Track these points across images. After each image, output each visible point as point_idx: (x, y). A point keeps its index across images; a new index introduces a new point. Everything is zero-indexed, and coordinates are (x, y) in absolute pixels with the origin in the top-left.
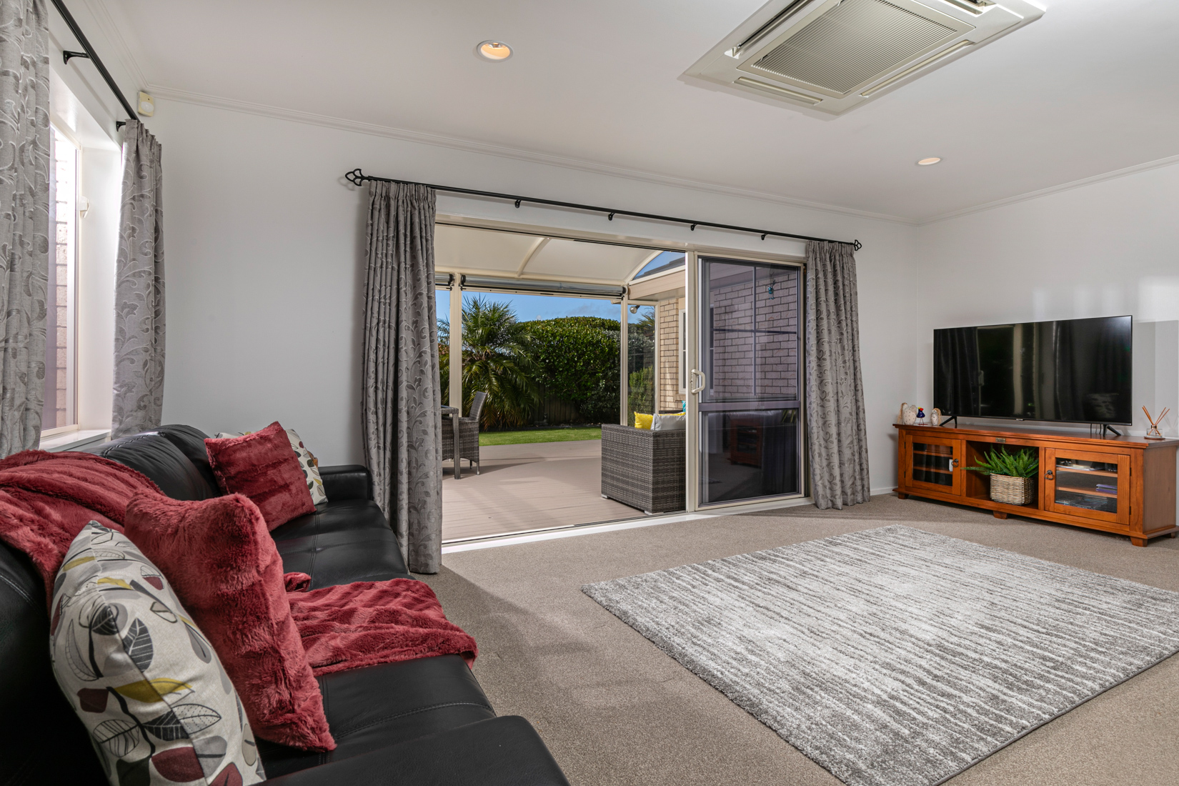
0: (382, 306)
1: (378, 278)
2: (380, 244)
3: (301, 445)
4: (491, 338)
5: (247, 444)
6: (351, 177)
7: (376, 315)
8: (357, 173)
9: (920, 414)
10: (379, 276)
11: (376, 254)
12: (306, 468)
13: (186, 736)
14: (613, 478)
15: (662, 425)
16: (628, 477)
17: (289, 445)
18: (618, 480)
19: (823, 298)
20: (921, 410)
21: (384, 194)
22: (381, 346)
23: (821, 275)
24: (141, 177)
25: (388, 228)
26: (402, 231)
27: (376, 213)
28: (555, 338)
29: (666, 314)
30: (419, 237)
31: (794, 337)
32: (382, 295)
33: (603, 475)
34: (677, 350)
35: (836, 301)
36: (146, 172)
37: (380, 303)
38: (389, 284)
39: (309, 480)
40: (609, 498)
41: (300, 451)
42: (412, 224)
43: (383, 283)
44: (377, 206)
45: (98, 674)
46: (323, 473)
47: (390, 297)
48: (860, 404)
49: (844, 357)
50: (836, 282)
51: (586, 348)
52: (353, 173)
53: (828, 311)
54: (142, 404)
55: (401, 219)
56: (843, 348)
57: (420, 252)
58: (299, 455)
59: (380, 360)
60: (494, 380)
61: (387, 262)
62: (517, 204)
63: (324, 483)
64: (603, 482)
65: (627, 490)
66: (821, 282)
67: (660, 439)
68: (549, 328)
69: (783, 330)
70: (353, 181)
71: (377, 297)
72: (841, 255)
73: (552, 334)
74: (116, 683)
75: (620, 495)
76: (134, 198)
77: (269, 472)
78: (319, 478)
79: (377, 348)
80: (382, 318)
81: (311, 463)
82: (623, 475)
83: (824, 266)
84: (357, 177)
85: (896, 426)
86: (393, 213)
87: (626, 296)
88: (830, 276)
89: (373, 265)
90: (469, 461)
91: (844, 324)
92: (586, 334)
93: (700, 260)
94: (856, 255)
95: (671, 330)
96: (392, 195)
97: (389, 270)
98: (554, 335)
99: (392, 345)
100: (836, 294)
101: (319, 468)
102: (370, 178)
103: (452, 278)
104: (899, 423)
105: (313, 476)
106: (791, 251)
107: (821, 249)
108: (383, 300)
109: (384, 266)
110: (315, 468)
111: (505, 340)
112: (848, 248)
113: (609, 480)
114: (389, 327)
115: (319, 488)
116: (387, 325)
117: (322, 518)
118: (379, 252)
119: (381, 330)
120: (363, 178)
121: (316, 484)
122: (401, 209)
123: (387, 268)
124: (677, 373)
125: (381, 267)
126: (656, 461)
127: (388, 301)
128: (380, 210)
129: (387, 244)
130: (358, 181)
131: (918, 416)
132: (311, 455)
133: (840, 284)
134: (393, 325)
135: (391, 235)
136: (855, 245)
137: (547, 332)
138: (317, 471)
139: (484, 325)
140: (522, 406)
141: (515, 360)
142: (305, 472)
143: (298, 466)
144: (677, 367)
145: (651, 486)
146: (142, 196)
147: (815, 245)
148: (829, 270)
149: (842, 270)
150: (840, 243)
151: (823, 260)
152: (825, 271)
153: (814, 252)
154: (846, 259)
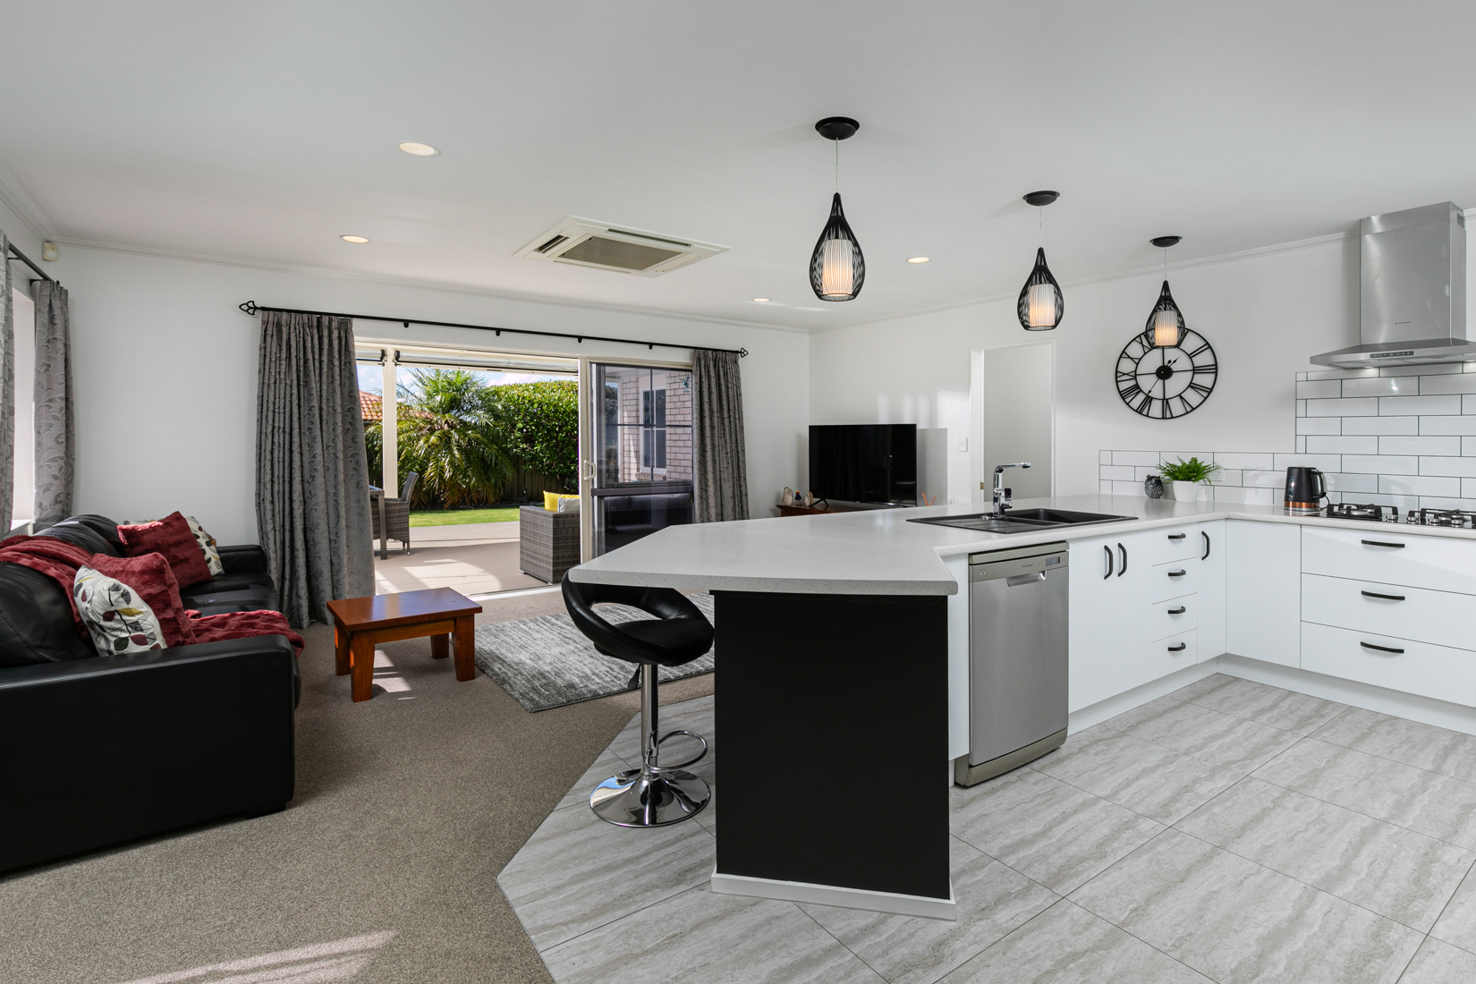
0: (277, 414)
1: (272, 394)
2: (273, 364)
3: (200, 529)
4: (454, 404)
5: (153, 529)
6: (245, 307)
7: (271, 422)
8: (251, 304)
9: (797, 497)
10: (273, 390)
11: (270, 372)
12: (205, 547)
13: (142, 630)
14: (528, 555)
15: (566, 508)
16: (537, 553)
17: (188, 529)
18: (531, 556)
20: (798, 494)
21: (276, 322)
22: (276, 447)
23: (704, 379)
24: (54, 324)
25: (280, 350)
26: (294, 354)
27: (269, 338)
28: (532, 405)
30: (311, 358)
31: (689, 430)
32: (277, 406)
33: (521, 552)
36: (58, 321)
37: (274, 412)
38: (282, 396)
39: (207, 557)
40: (526, 573)
41: (199, 533)
42: (305, 347)
43: (277, 396)
44: (269, 332)
45: (112, 605)
46: (220, 551)
47: (284, 408)
48: (743, 489)
49: (726, 449)
50: (719, 385)
51: (569, 417)
52: (247, 304)
54: (59, 499)
55: (293, 343)
57: (313, 372)
58: (198, 537)
59: (276, 459)
60: (456, 452)
61: (280, 379)
62: (406, 326)
63: (221, 559)
64: (521, 559)
65: (537, 565)
66: (705, 384)
67: (561, 520)
68: (526, 394)
69: (682, 423)
70: (247, 311)
71: (271, 408)
72: (726, 362)
73: (529, 401)
74: (118, 609)
75: (533, 571)
76: (48, 341)
77: (172, 550)
78: (217, 555)
79: (272, 449)
80: (277, 425)
81: (208, 544)
82: (534, 552)
83: (708, 371)
84: (250, 308)
85: (778, 506)
86: (285, 337)
88: (714, 378)
89: (266, 381)
90: (402, 543)
92: (570, 402)
93: (594, 366)
94: (741, 361)
95: (632, 408)
96: (283, 322)
97: (283, 385)
98: (531, 402)
99: (287, 447)
100: (720, 396)
101: (217, 548)
102: (263, 309)
103: (383, 354)
104: (780, 504)
105: (210, 553)
106: (683, 358)
107: (706, 357)
108: (277, 410)
109: (278, 382)
110: (213, 547)
111: (473, 407)
112: (729, 357)
113: (525, 557)
114: (284, 432)
115: (216, 563)
116: (281, 430)
117: (217, 584)
118: (273, 371)
119: (276, 435)
120: (256, 308)
121: (213, 560)
122: (293, 335)
123: (280, 384)
125: (275, 383)
126: (555, 539)
127: (282, 411)
128: (272, 335)
129: (280, 364)
130: (251, 311)
131: (796, 499)
132: (209, 537)
133: (723, 387)
134: (287, 430)
135: (284, 356)
136: (742, 353)
137: (524, 398)
138: (215, 549)
139: (445, 390)
140: (493, 481)
141: (485, 430)
142: (204, 550)
143: (197, 545)
145: (551, 561)
146: (55, 339)
147: (700, 353)
148: (713, 374)
149: (726, 375)
150: (723, 351)
151: (707, 366)
152: (709, 376)
153: (699, 359)
154: (730, 365)
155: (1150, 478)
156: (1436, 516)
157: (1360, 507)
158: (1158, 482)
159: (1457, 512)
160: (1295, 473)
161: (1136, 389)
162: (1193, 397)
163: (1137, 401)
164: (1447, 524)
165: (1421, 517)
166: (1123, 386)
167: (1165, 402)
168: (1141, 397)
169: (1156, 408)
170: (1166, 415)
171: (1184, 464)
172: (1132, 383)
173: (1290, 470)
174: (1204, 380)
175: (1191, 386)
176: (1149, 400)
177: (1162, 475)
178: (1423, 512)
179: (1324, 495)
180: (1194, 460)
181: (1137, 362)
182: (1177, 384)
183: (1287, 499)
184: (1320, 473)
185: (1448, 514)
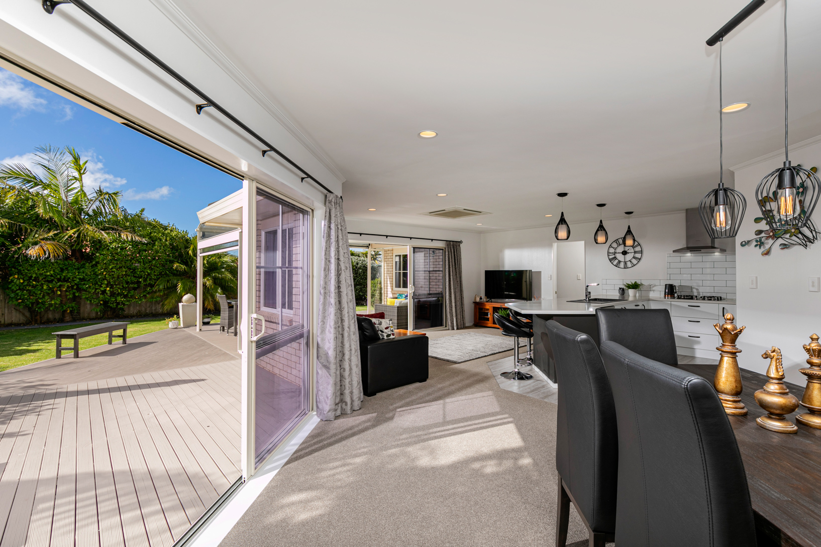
9: (481, 298)
19: (451, 261)
20: (481, 297)
23: (450, 253)
29: (387, 255)
34: (392, 271)
35: (455, 261)
48: (462, 295)
50: (454, 255)
53: (452, 265)
56: (457, 277)
66: (450, 255)
72: (456, 246)
83: (451, 250)
85: (473, 302)
87: (370, 246)
88: (453, 253)
91: (457, 269)
93: (412, 248)
94: (461, 245)
95: (390, 262)
100: (455, 259)
104: (475, 301)
106: (441, 245)
107: (450, 244)
112: (458, 243)
124: (392, 281)
133: (456, 256)
136: (461, 242)
144: (392, 279)
147: (448, 242)
148: (453, 251)
149: (457, 250)
150: (456, 242)
151: (451, 248)
152: (451, 251)
153: (448, 245)
154: (458, 247)
155: (620, 288)
156: (708, 298)
157: (687, 296)
158: (623, 290)
159: (713, 297)
160: (668, 286)
161: (615, 258)
162: (634, 261)
163: (615, 262)
164: (711, 300)
165: (704, 298)
166: (611, 257)
167: (625, 263)
168: (617, 261)
169: (622, 265)
170: (626, 267)
171: (632, 283)
172: (614, 256)
173: (666, 285)
174: (639, 256)
175: (634, 257)
176: (620, 262)
177: (625, 288)
178: (704, 297)
179: (676, 292)
180: (636, 282)
181: (615, 249)
182: (629, 257)
183: (665, 294)
184: (675, 286)
185: (711, 297)
